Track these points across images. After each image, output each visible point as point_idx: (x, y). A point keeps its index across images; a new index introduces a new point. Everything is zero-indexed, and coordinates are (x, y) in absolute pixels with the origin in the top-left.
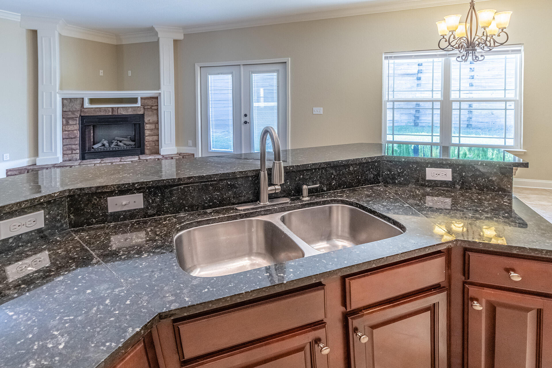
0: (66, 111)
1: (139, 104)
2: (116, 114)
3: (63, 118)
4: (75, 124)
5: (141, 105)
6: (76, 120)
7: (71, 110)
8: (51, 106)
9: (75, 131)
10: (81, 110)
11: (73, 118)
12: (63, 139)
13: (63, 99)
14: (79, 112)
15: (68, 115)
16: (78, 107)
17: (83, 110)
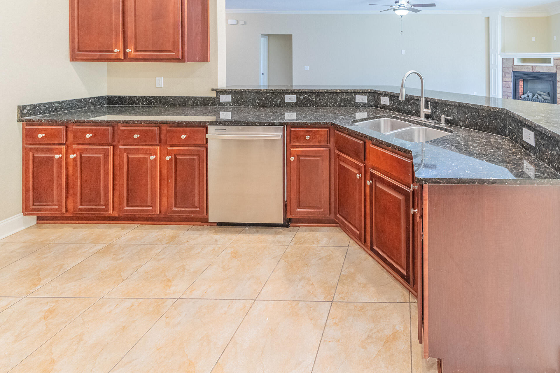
0: (504, 67)
1: (552, 64)
2: (535, 71)
3: (503, 72)
4: (509, 77)
5: (554, 65)
6: (510, 74)
7: (507, 66)
8: (496, 63)
9: (509, 82)
10: (513, 66)
11: (508, 72)
12: (503, 87)
13: (502, 58)
14: (512, 68)
15: (505, 70)
16: (511, 65)
17: (514, 66)
